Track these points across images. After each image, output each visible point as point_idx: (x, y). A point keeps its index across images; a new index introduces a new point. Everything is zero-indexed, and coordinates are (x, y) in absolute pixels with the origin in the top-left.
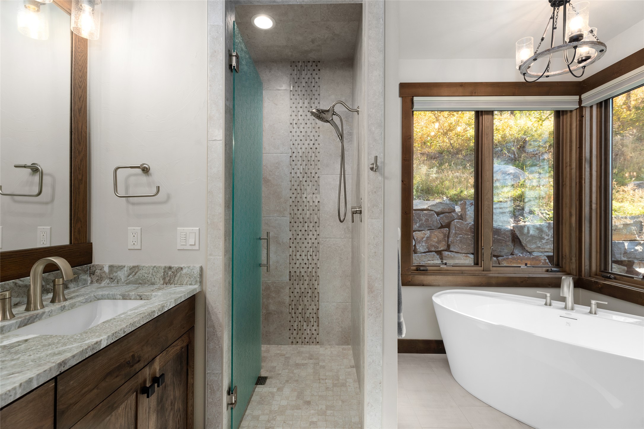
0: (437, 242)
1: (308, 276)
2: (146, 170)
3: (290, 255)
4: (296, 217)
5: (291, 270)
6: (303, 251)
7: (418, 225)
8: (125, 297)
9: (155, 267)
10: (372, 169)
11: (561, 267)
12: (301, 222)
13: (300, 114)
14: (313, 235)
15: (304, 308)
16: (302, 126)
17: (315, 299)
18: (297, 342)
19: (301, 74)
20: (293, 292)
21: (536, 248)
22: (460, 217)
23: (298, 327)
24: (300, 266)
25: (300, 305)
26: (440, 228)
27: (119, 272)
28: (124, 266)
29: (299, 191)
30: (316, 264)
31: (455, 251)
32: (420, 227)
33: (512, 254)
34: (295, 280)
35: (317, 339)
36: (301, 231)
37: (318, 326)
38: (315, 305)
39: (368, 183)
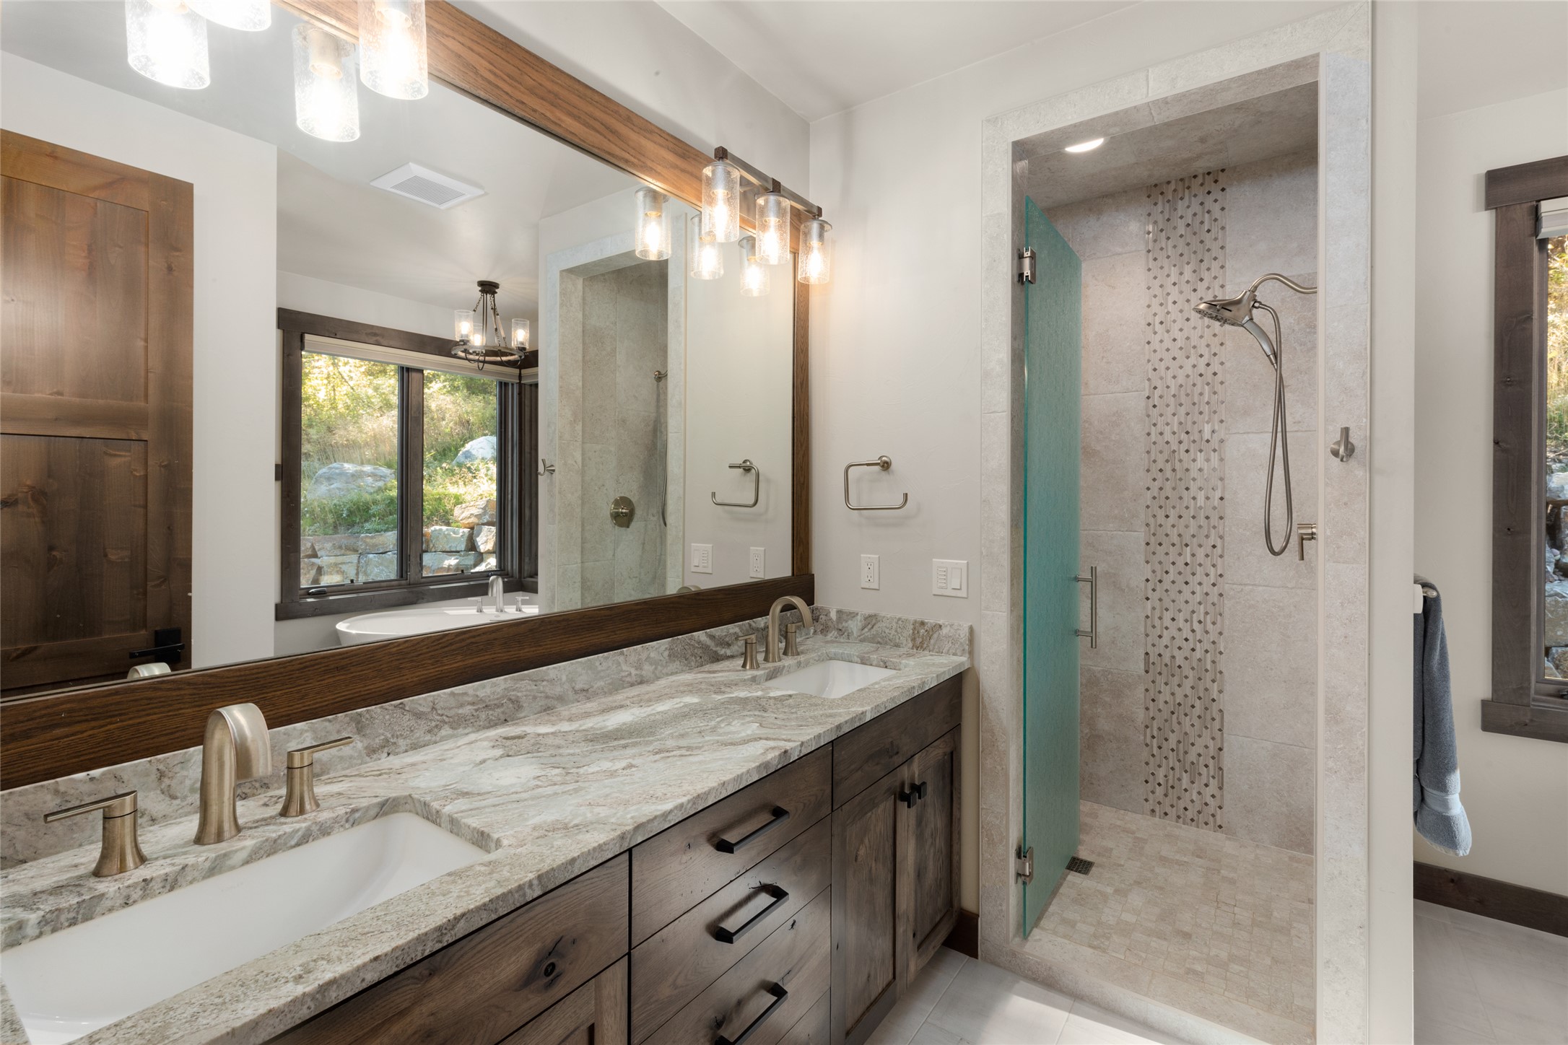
1: (1193, 669)
2: (886, 466)
3: (1147, 617)
4: (1160, 531)
5: (1150, 650)
6: (1180, 611)
8: (864, 661)
9: (899, 619)
10: (1336, 453)
12: (1173, 545)
13: (1171, 299)
14: (1207, 575)
15: (1182, 740)
16: (1176, 327)
17: (1211, 724)
18: (1166, 814)
19: (1175, 209)
20: (1153, 700)
23: (1167, 781)
24: (1172, 645)
25: (1173, 731)
27: (850, 622)
28: (857, 614)
29: (1169, 473)
30: (1214, 643)
34: (1160, 673)
35: (1218, 817)
36: (1173, 563)
37: (1221, 788)
38: (1213, 739)
39: (1327, 485)
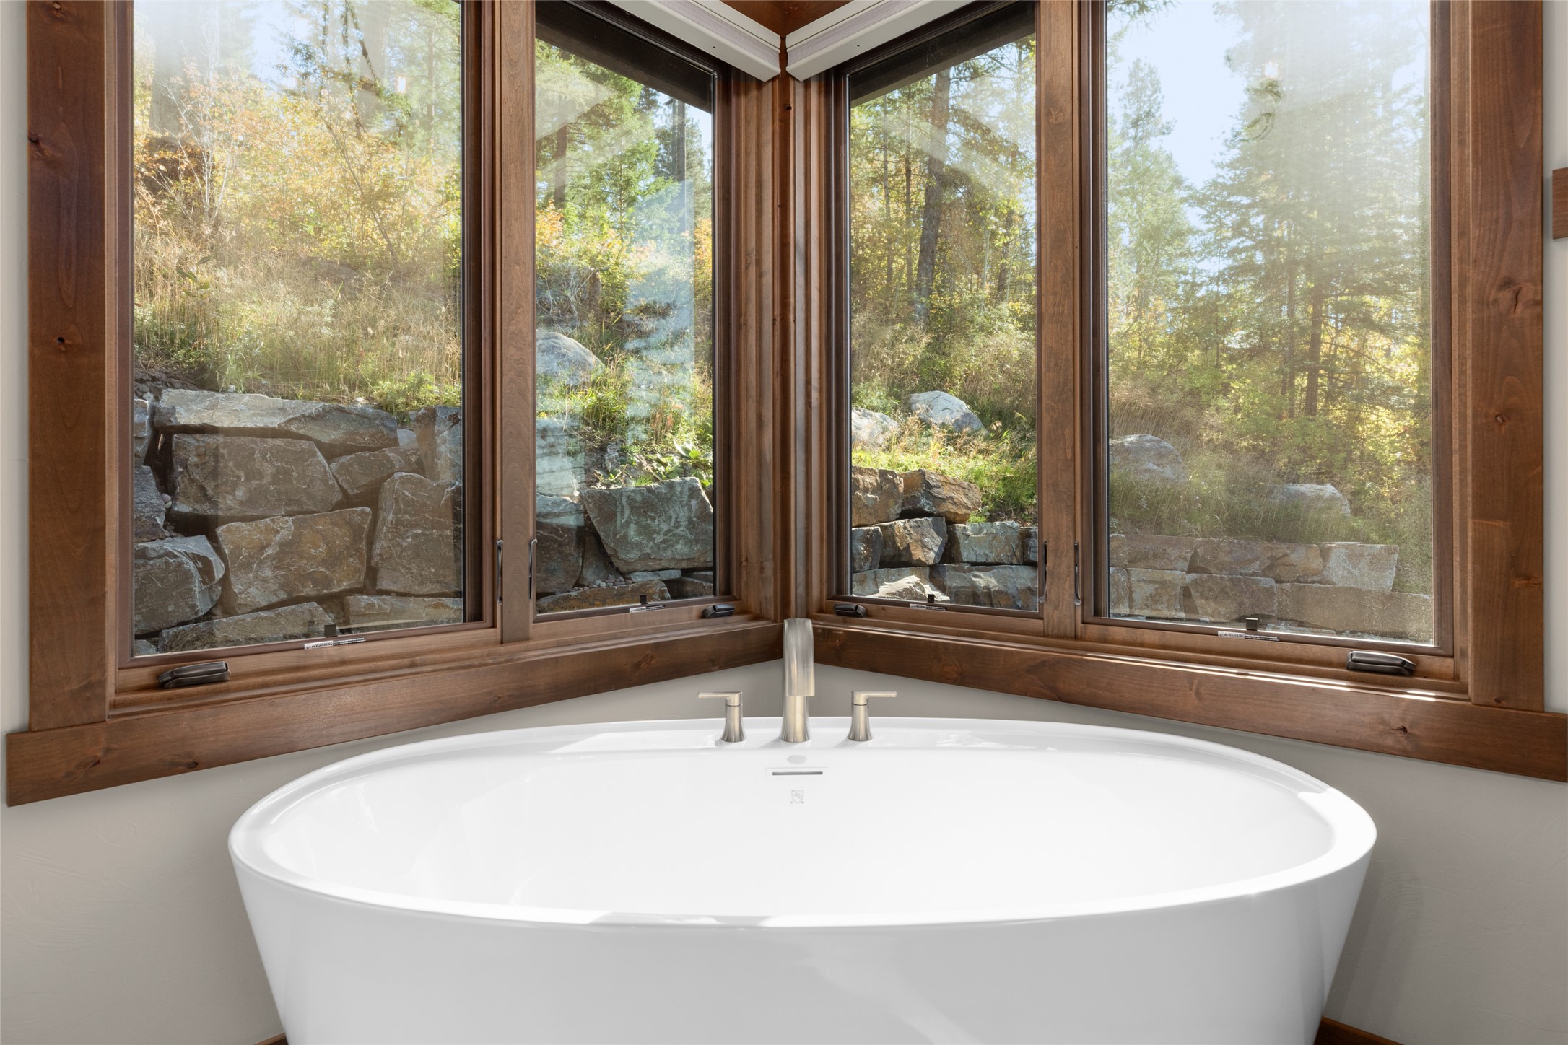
0: (324, 562)
7: (240, 493)
11: (735, 599)
21: (640, 559)
22: (415, 467)
26: (339, 506)
31: (395, 589)
32: (249, 502)
33: (578, 584)
